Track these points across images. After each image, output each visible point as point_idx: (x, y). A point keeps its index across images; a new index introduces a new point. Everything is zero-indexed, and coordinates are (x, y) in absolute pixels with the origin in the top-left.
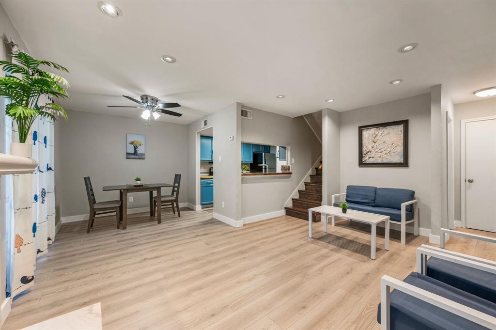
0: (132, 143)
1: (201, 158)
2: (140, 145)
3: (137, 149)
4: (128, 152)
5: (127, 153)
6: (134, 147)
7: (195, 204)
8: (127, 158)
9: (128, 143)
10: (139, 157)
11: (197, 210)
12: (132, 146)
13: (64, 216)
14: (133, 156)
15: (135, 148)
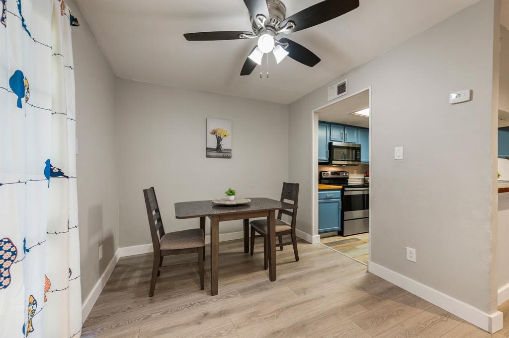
0: (214, 133)
1: (319, 157)
2: (225, 136)
3: (222, 143)
4: (208, 147)
5: (207, 149)
6: (217, 138)
7: (311, 233)
8: (207, 156)
9: (208, 133)
10: (225, 154)
11: (313, 243)
12: (214, 137)
13: (121, 245)
14: (215, 154)
15: (219, 140)
